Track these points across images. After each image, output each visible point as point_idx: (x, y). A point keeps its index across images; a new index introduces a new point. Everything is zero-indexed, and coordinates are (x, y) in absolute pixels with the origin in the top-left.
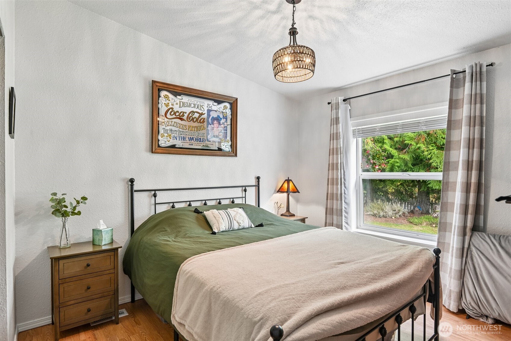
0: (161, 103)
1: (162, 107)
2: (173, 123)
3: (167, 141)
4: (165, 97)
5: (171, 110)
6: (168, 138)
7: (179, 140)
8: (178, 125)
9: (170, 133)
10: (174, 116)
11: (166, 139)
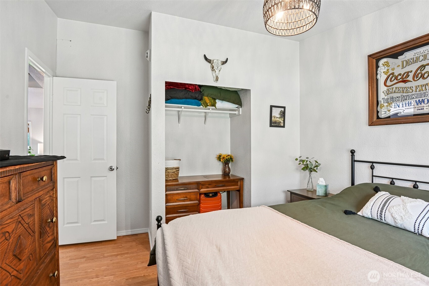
0: (380, 73)
1: (380, 77)
2: (394, 89)
3: (387, 111)
4: (383, 65)
5: (391, 76)
6: (388, 107)
7: (403, 106)
8: (401, 90)
9: (391, 102)
10: (395, 81)
11: (386, 109)
